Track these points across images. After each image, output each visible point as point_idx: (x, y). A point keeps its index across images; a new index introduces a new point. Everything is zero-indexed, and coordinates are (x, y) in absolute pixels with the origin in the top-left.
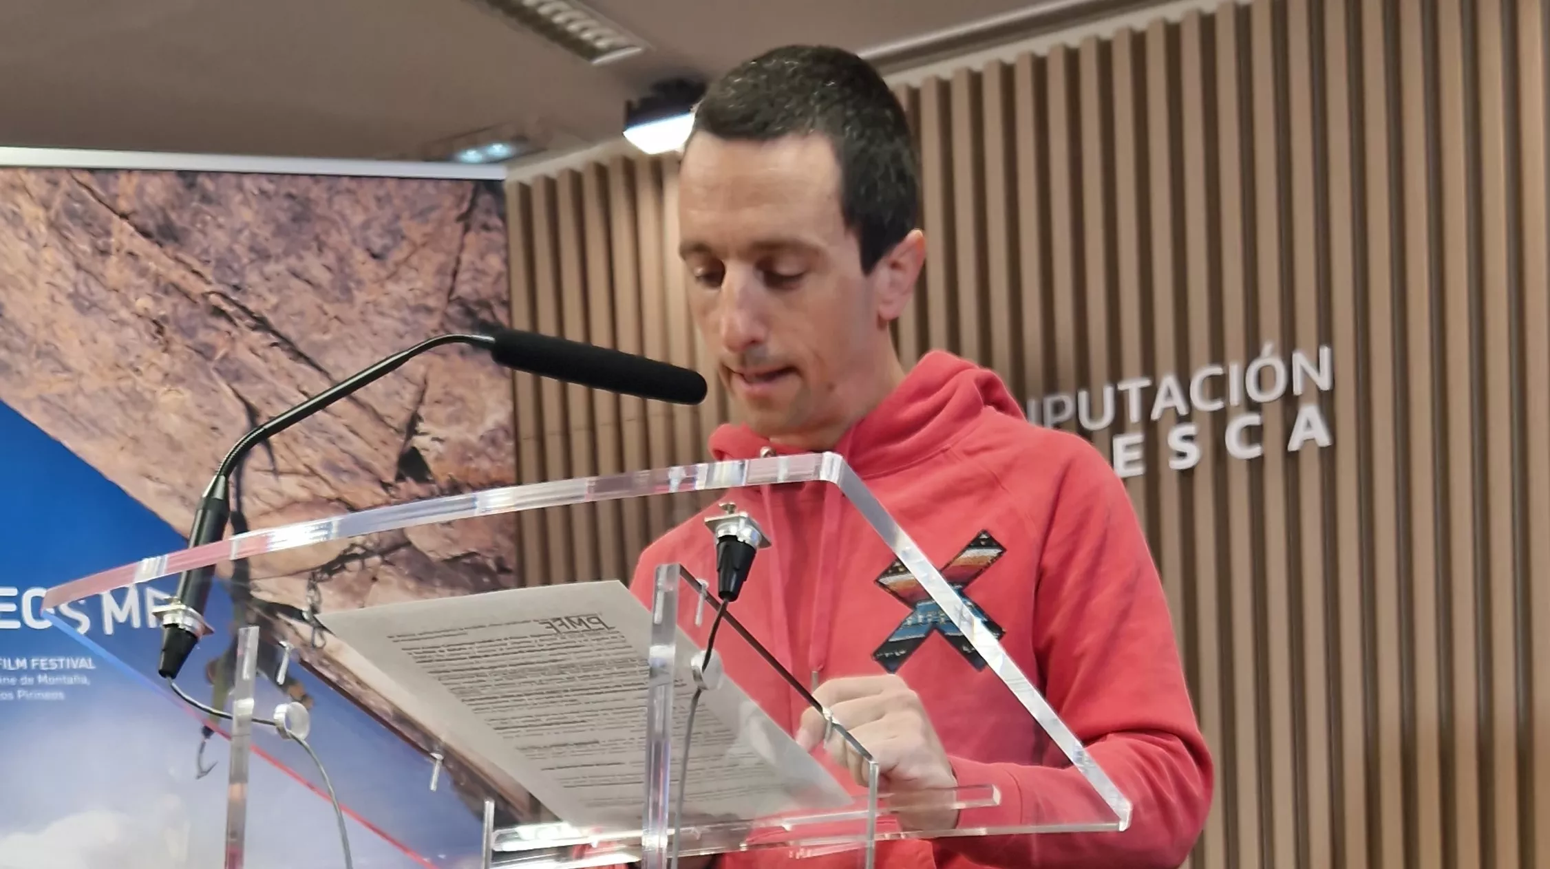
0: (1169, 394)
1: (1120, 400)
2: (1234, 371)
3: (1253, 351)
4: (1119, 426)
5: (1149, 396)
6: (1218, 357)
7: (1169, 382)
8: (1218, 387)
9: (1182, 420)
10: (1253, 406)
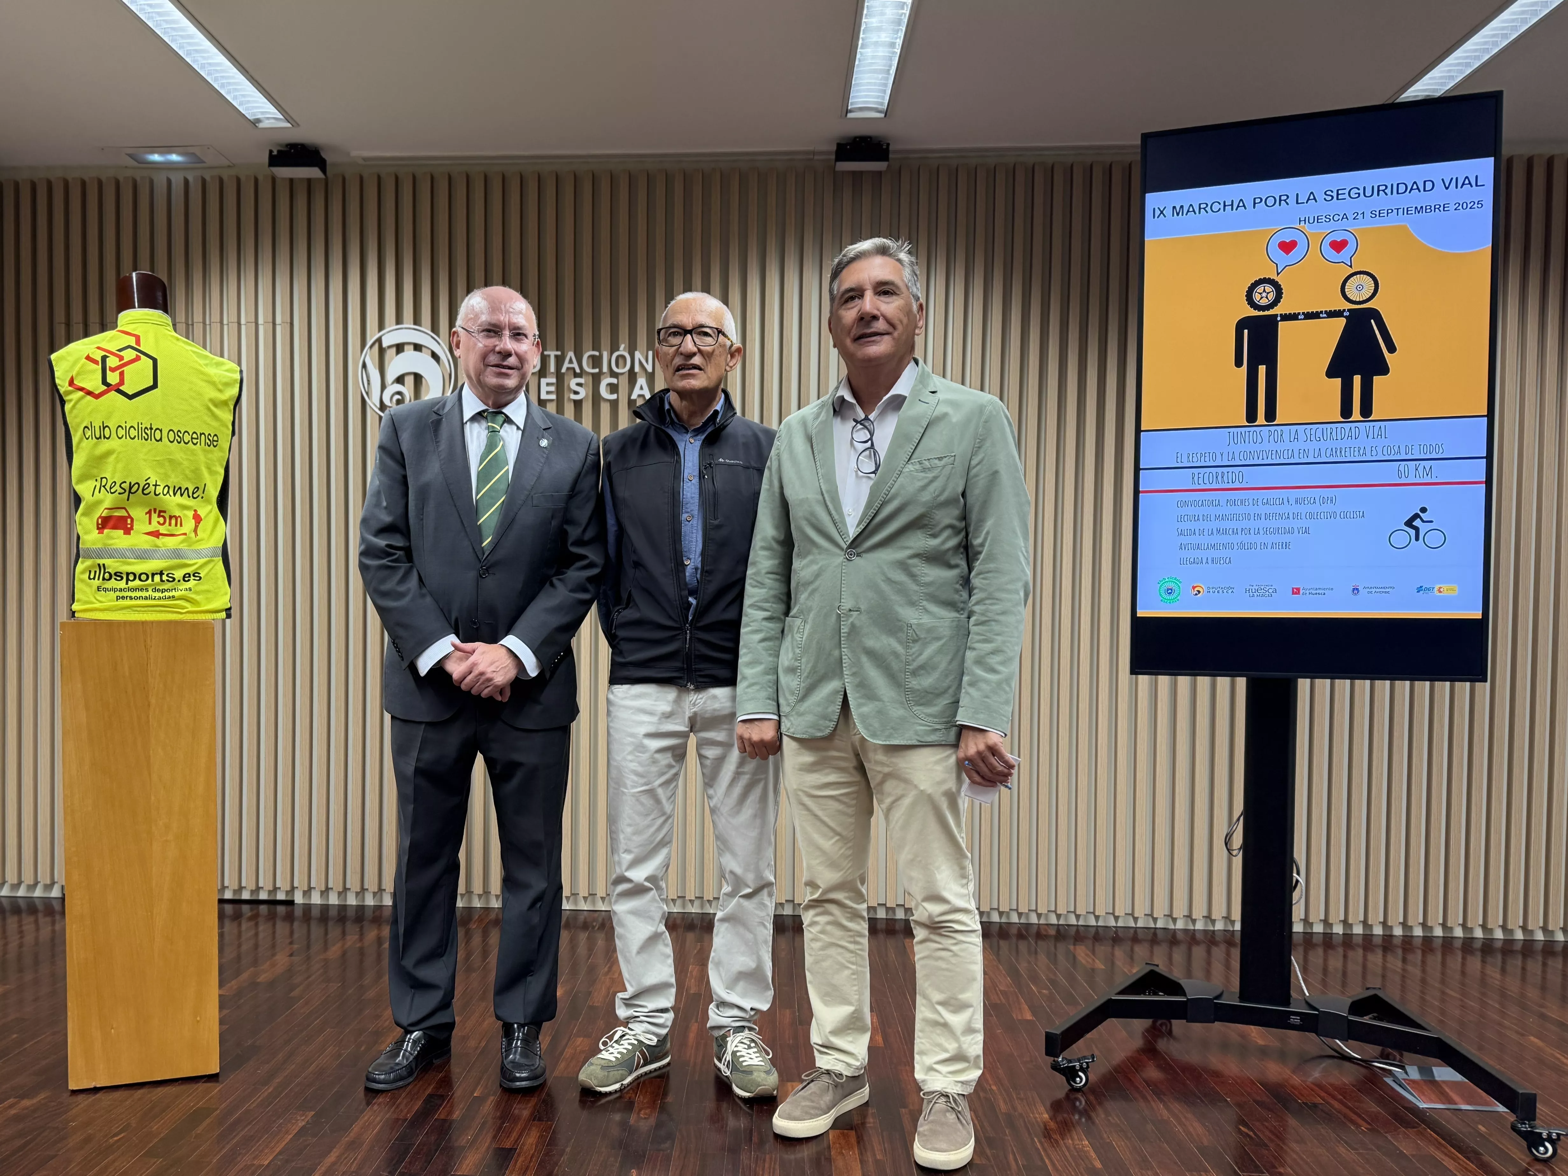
0: (571, 362)
2: (605, 355)
3: (614, 348)
5: (560, 360)
6: (596, 347)
7: (571, 354)
8: (596, 361)
9: (576, 375)
10: (613, 374)
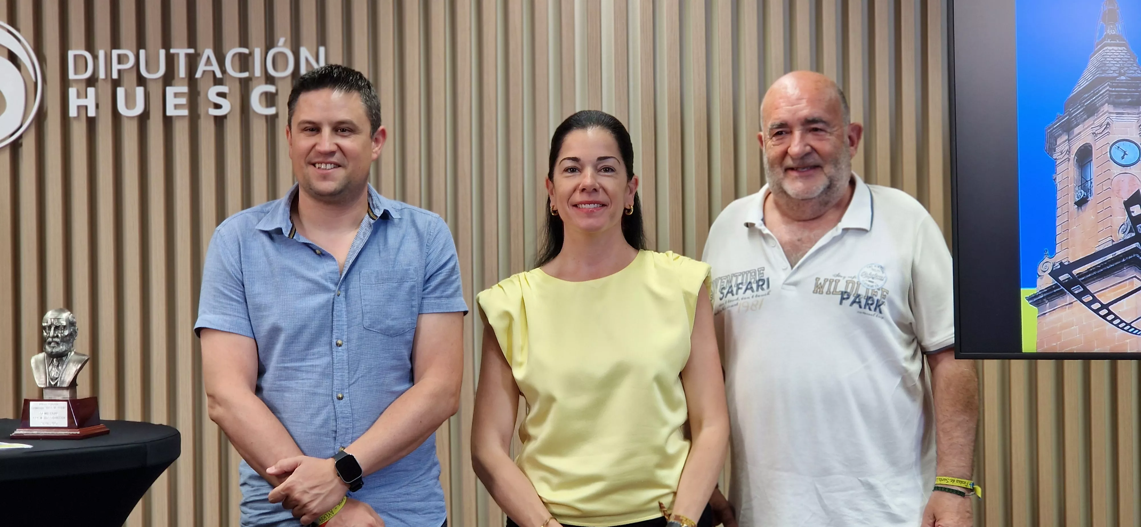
0: (208, 62)
1: (171, 60)
2: (258, 53)
3: (270, 42)
4: (168, 79)
5: (192, 62)
6: (244, 42)
7: (209, 52)
8: (245, 62)
9: (218, 82)
10: (270, 80)
